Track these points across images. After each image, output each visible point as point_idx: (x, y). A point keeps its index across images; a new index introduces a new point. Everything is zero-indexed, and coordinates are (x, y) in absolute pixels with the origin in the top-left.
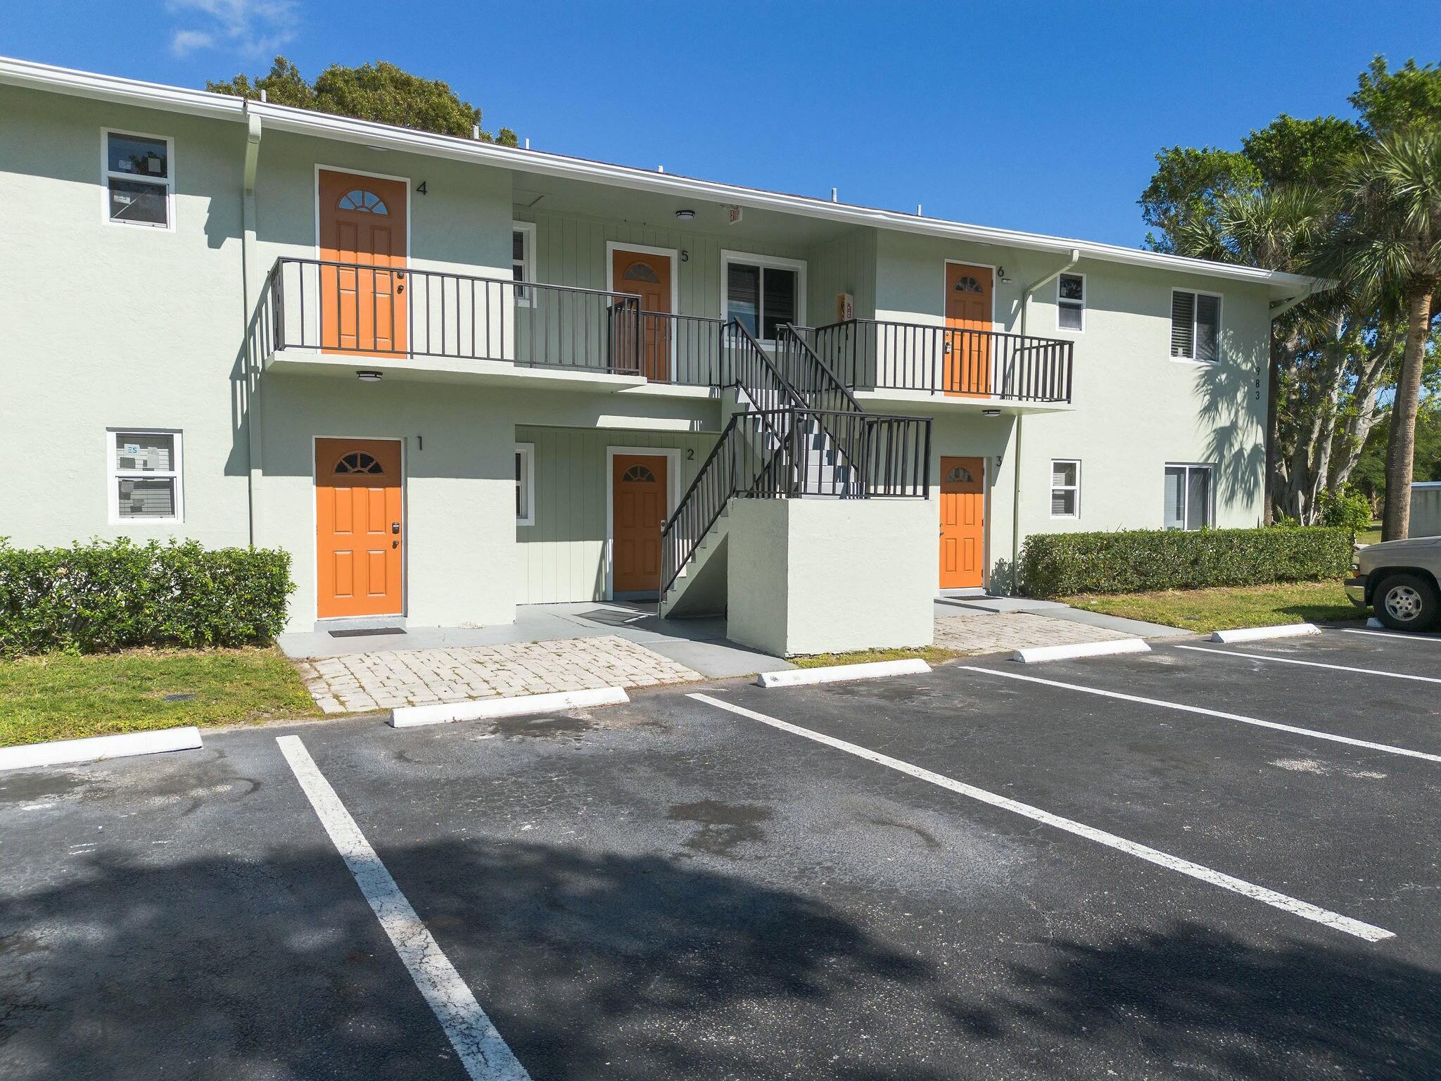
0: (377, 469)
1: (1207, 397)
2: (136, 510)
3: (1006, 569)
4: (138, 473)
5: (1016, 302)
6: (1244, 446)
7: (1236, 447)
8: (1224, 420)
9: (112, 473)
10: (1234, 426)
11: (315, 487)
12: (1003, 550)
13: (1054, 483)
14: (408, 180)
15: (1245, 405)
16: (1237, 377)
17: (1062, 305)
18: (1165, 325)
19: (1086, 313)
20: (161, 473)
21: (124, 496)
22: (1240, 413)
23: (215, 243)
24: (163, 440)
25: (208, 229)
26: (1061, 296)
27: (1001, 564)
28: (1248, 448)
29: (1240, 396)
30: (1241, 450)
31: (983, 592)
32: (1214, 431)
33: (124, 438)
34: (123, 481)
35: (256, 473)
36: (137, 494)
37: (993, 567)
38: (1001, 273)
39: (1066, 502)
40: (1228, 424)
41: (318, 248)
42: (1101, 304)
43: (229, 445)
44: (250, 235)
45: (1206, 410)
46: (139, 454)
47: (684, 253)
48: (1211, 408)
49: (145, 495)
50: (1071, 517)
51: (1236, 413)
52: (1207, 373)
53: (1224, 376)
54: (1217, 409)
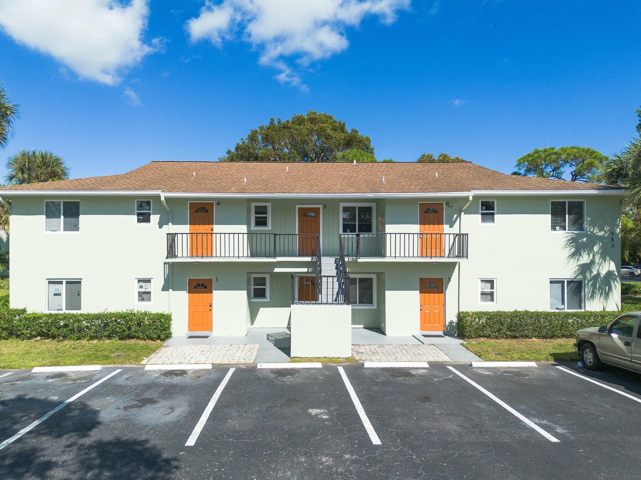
0: (205, 287)
1: (574, 249)
2: (143, 300)
3: (454, 324)
4: (143, 290)
5: (455, 216)
6: (600, 272)
7: (595, 272)
8: (585, 259)
9: (137, 290)
10: (592, 262)
11: (188, 294)
12: (451, 317)
13: (480, 287)
14: (214, 202)
15: (600, 252)
16: (593, 239)
17: (482, 214)
18: (547, 218)
19: (496, 216)
20: (148, 290)
21: (140, 296)
22: (596, 257)
23: (161, 227)
24: (148, 281)
25: (159, 224)
26: (482, 210)
27: (451, 323)
28: (603, 272)
29: (596, 249)
30: (598, 274)
31: (441, 333)
32: (578, 265)
33: (139, 281)
34: (139, 293)
35: (171, 290)
36: (143, 295)
37: (447, 324)
38: (448, 204)
39: (489, 296)
40: (588, 261)
41: (188, 225)
42: (500, 213)
43: (163, 282)
44: (170, 224)
45: (573, 255)
46: (143, 284)
47: (325, 205)
48: (576, 254)
49: (144, 296)
50: (492, 303)
51: (594, 256)
52: (572, 238)
53: (585, 239)
54: (580, 255)
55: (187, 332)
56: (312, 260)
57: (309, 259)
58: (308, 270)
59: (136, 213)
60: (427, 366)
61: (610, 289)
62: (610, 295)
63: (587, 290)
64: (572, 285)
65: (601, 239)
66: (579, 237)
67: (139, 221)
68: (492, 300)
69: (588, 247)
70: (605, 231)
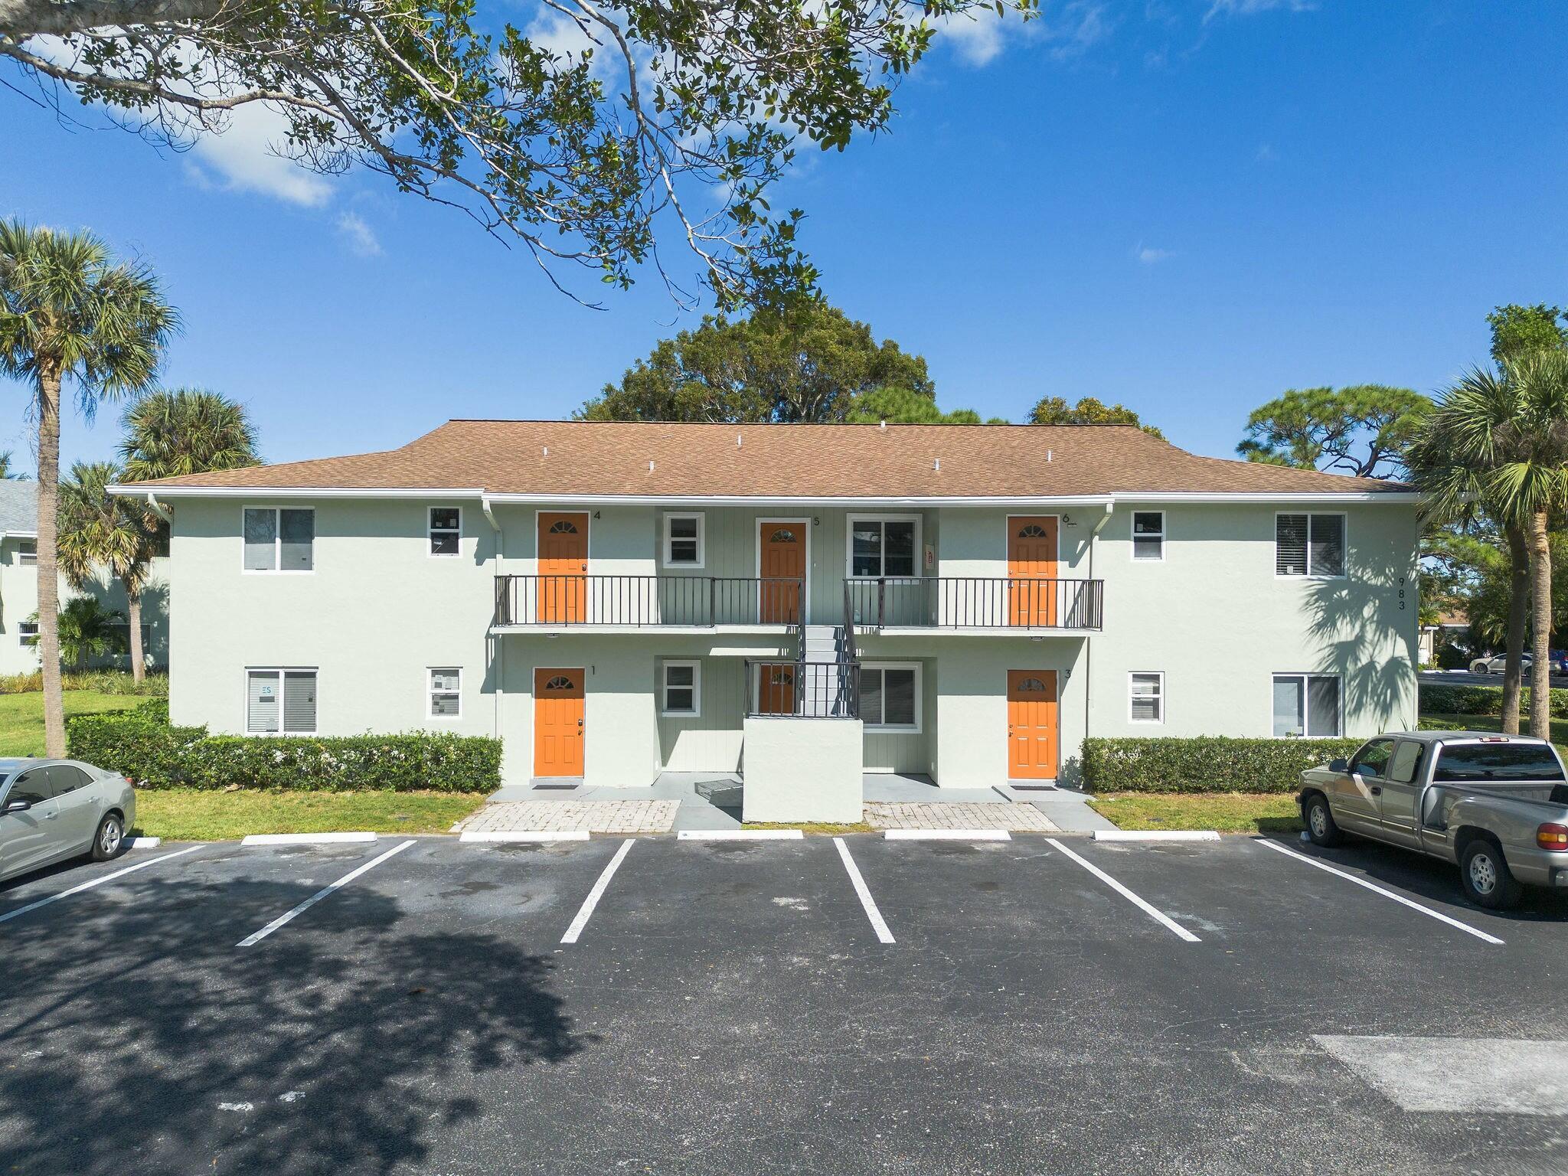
0: (570, 686)
1: (1321, 614)
2: (441, 711)
3: (1078, 765)
4: (442, 691)
5: (1082, 543)
6: (1376, 659)
7: (1364, 660)
8: (1345, 631)
9: (429, 690)
10: (1360, 640)
11: (534, 699)
12: (1071, 750)
13: (1131, 690)
14: (589, 512)
15: (1375, 618)
17: (1137, 540)
18: (1269, 549)
19: (1164, 544)
20: (453, 691)
21: (436, 703)
22: (1368, 628)
23: (479, 563)
24: (454, 672)
25: (476, 556)
26: (1136, 532)
27: (1072, 761)
28: (1382, 660)
29: (1367, 611)
30: (1371, 664)
31: (1051, 783)
32: (1331, 645)
33: (435, 672)
34: (434, 696)
35: (499, 692)
36: (442, 702)
37: (1063, 763)
38: (1066, 520)
39: (1149, 707)
40: (1351, 638)
41: (537, 559)
42: (1174, 537)
43: (483, 676)
44: (499, 556)
45: (1320, 626)
46: (443, 680)
48: (1326, 624)
49: (445, 703)
50: (1155, 722)
51: (1363, 627)
52: (1319, 591)
53: (1344, 593)
54: (1334, 625)
55: (532, 777)
56: (787, 631)
57: (781, 630)
58: (780, 652)
59: (429, 534)
60: (1009, 838)
61: (1395, 695)
62: (1395, 708)
63: (1348, 695)
64: (1318, 685)
65: (1376, 591)
66: (1333, 587)
67: (436, 549)
68: (1156, 715)
69: (1352, 607)
70: (1386, 576)
